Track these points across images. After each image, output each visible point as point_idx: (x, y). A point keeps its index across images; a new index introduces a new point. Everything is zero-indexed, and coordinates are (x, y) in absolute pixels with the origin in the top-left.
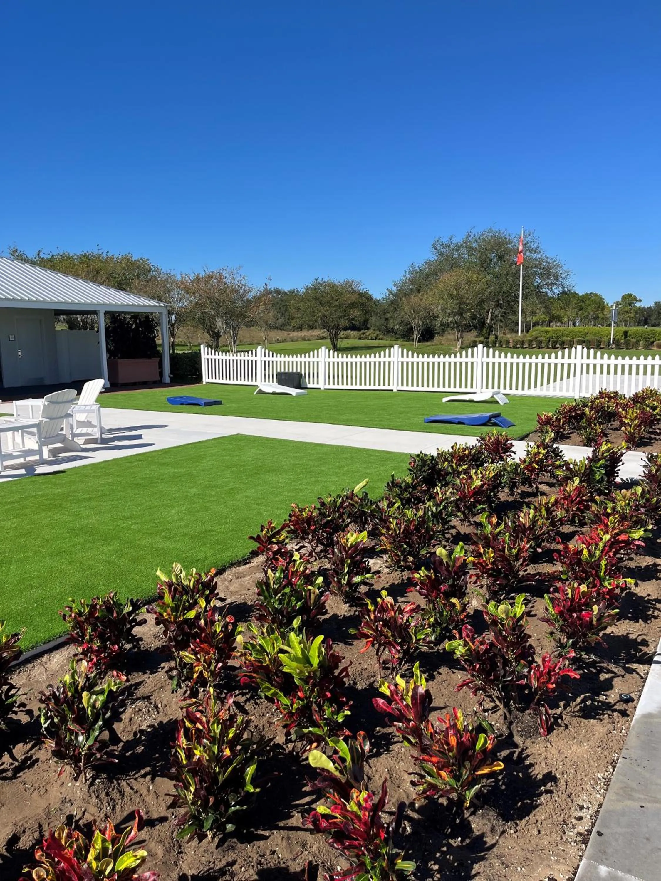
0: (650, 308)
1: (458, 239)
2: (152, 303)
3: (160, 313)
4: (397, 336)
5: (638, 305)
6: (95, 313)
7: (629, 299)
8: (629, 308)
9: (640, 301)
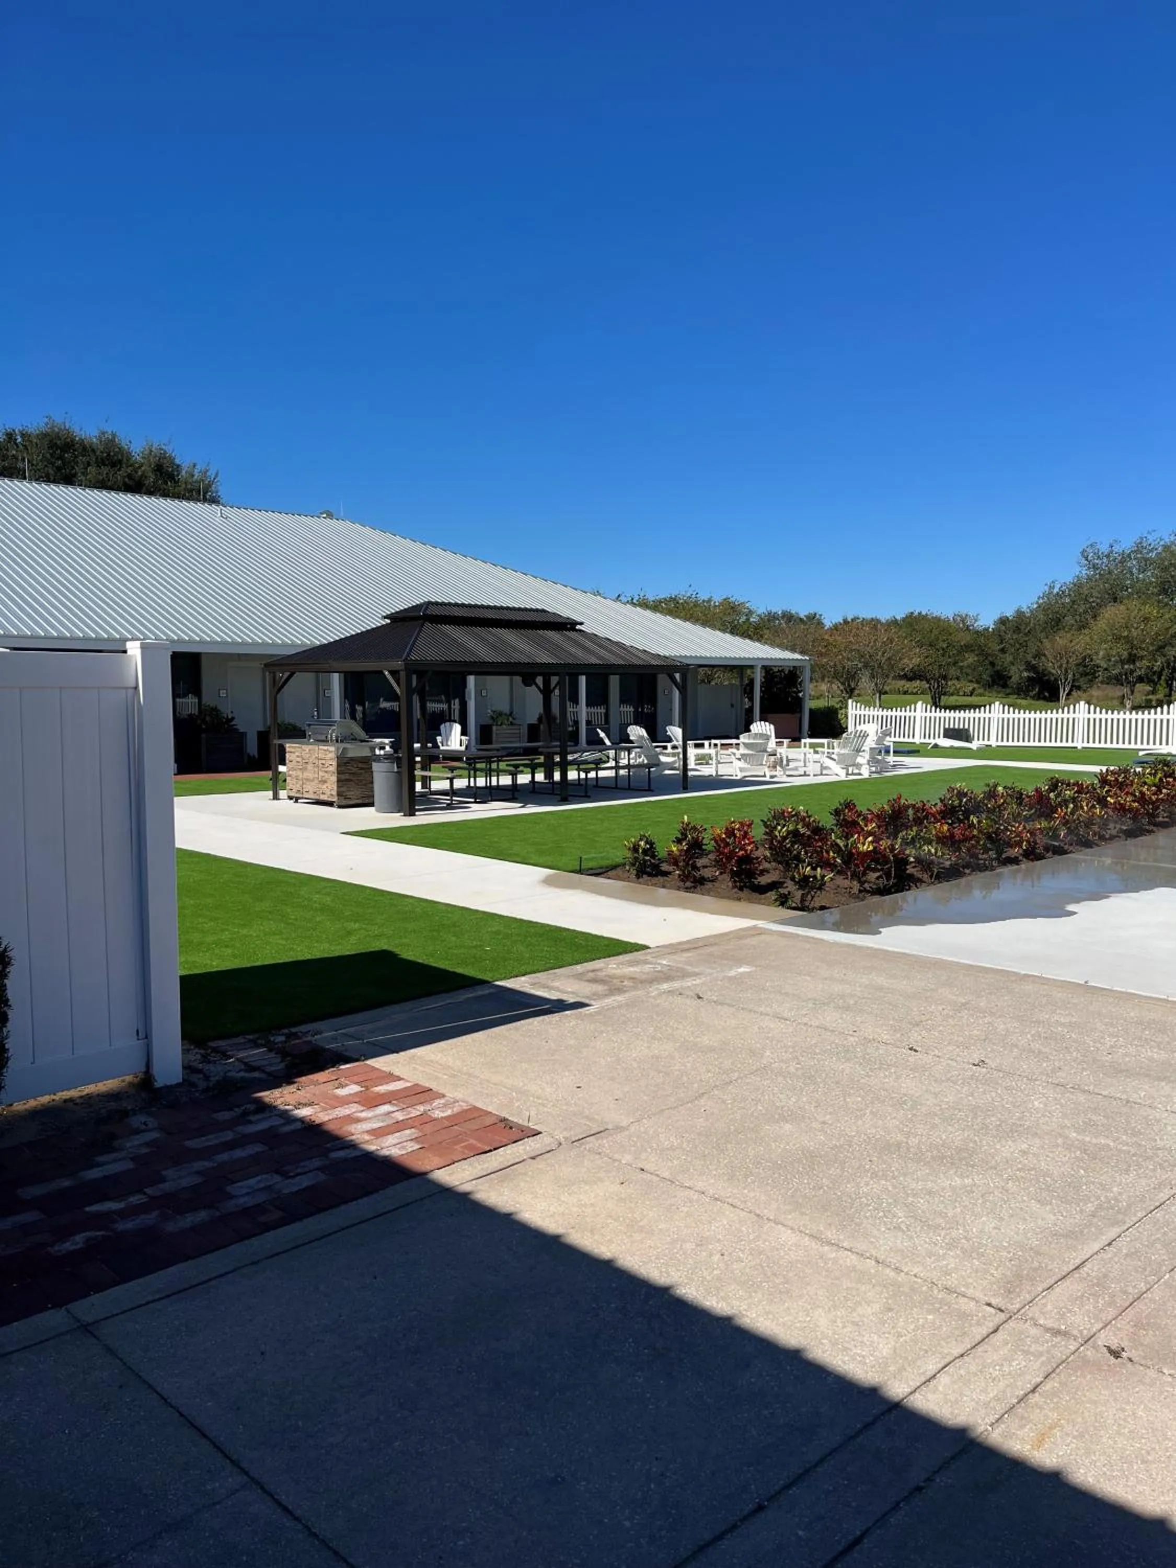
1: (1126, 544)
2: (797, 656)
3: (804, 667)
4: (1008, 691)
6: (751, 667)
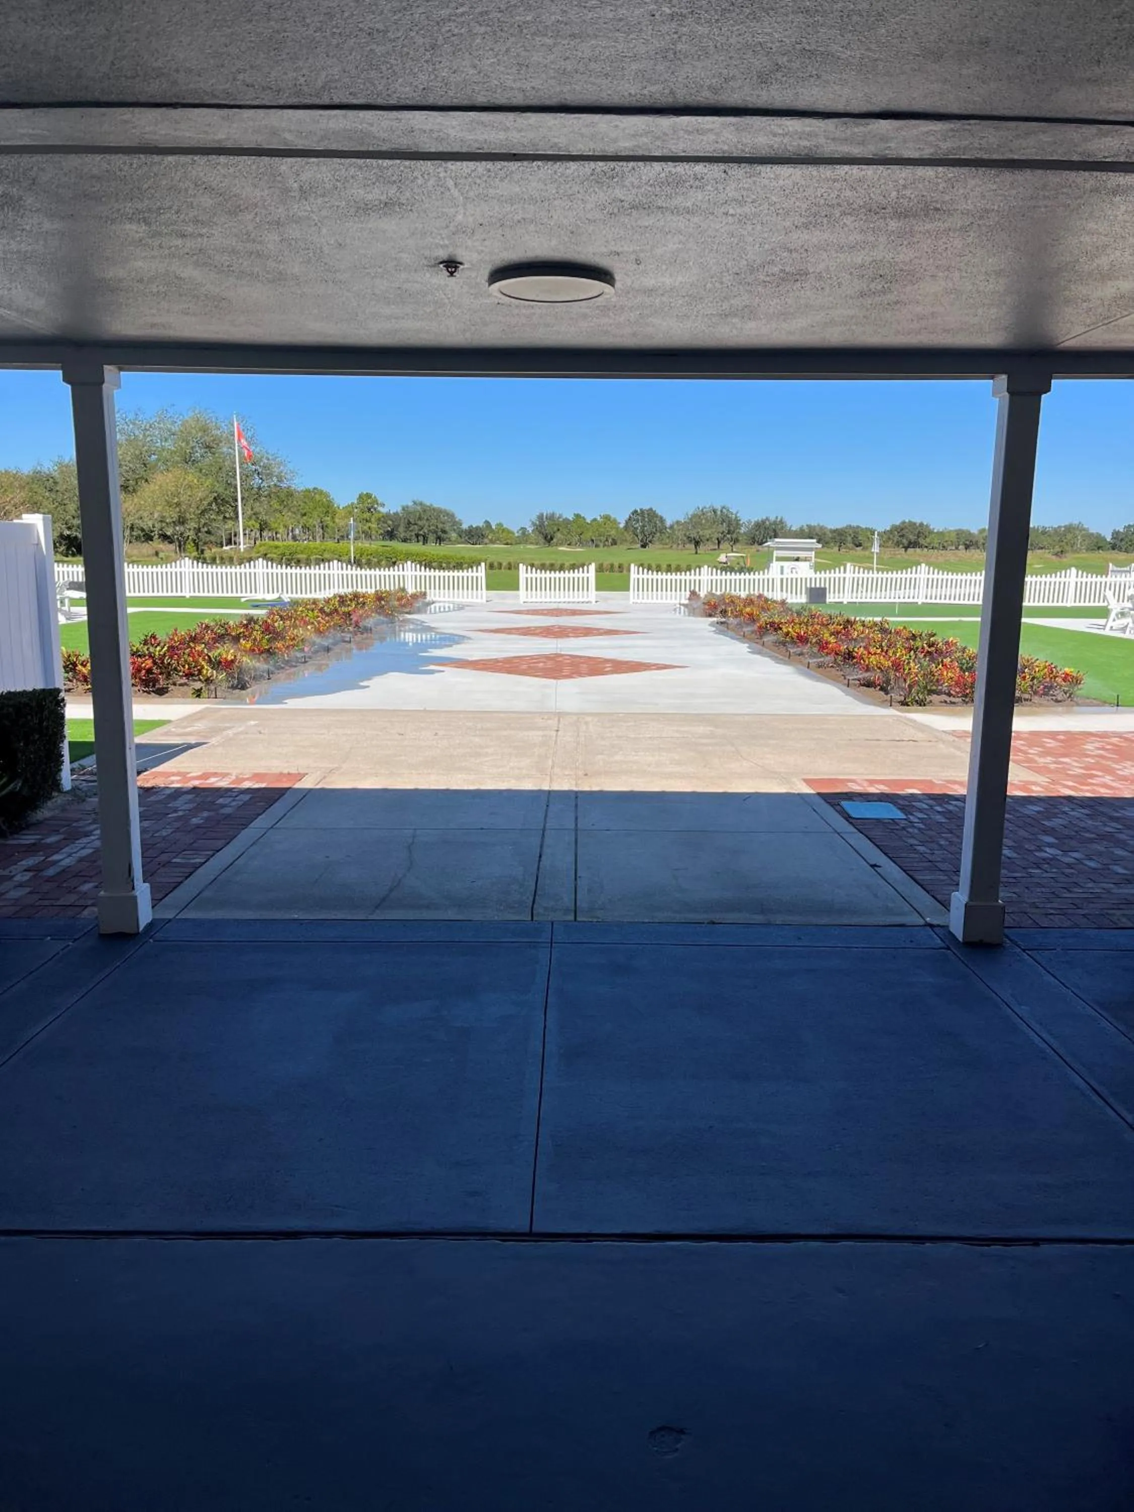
0: (396, 514)
5: (383, 510)
7: (367, 504)
8: (369, 514)
9: (383, 505)
